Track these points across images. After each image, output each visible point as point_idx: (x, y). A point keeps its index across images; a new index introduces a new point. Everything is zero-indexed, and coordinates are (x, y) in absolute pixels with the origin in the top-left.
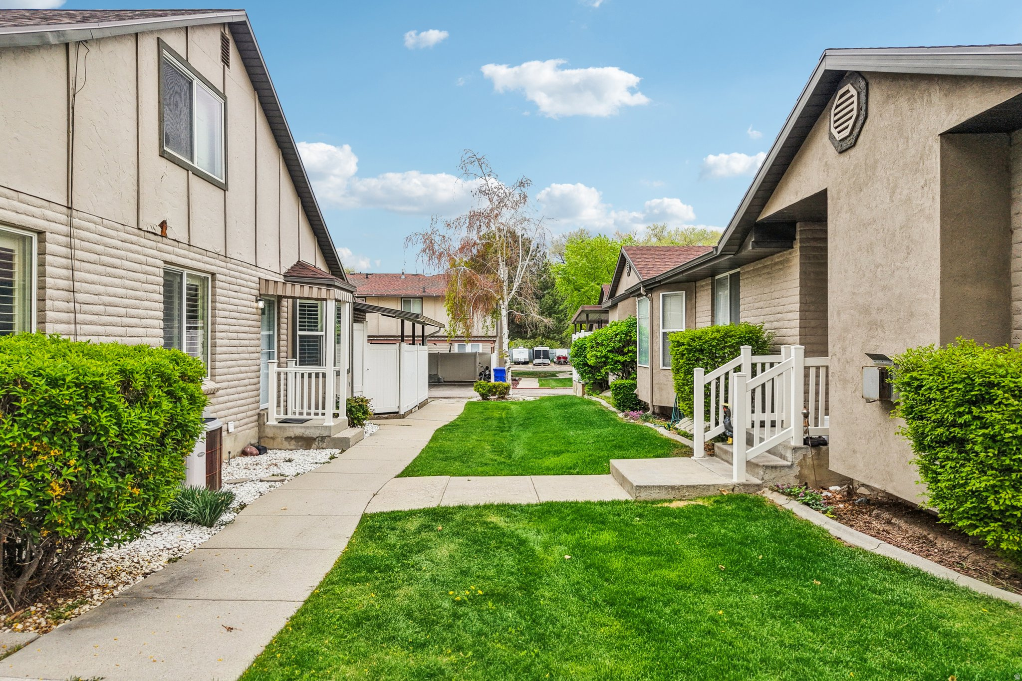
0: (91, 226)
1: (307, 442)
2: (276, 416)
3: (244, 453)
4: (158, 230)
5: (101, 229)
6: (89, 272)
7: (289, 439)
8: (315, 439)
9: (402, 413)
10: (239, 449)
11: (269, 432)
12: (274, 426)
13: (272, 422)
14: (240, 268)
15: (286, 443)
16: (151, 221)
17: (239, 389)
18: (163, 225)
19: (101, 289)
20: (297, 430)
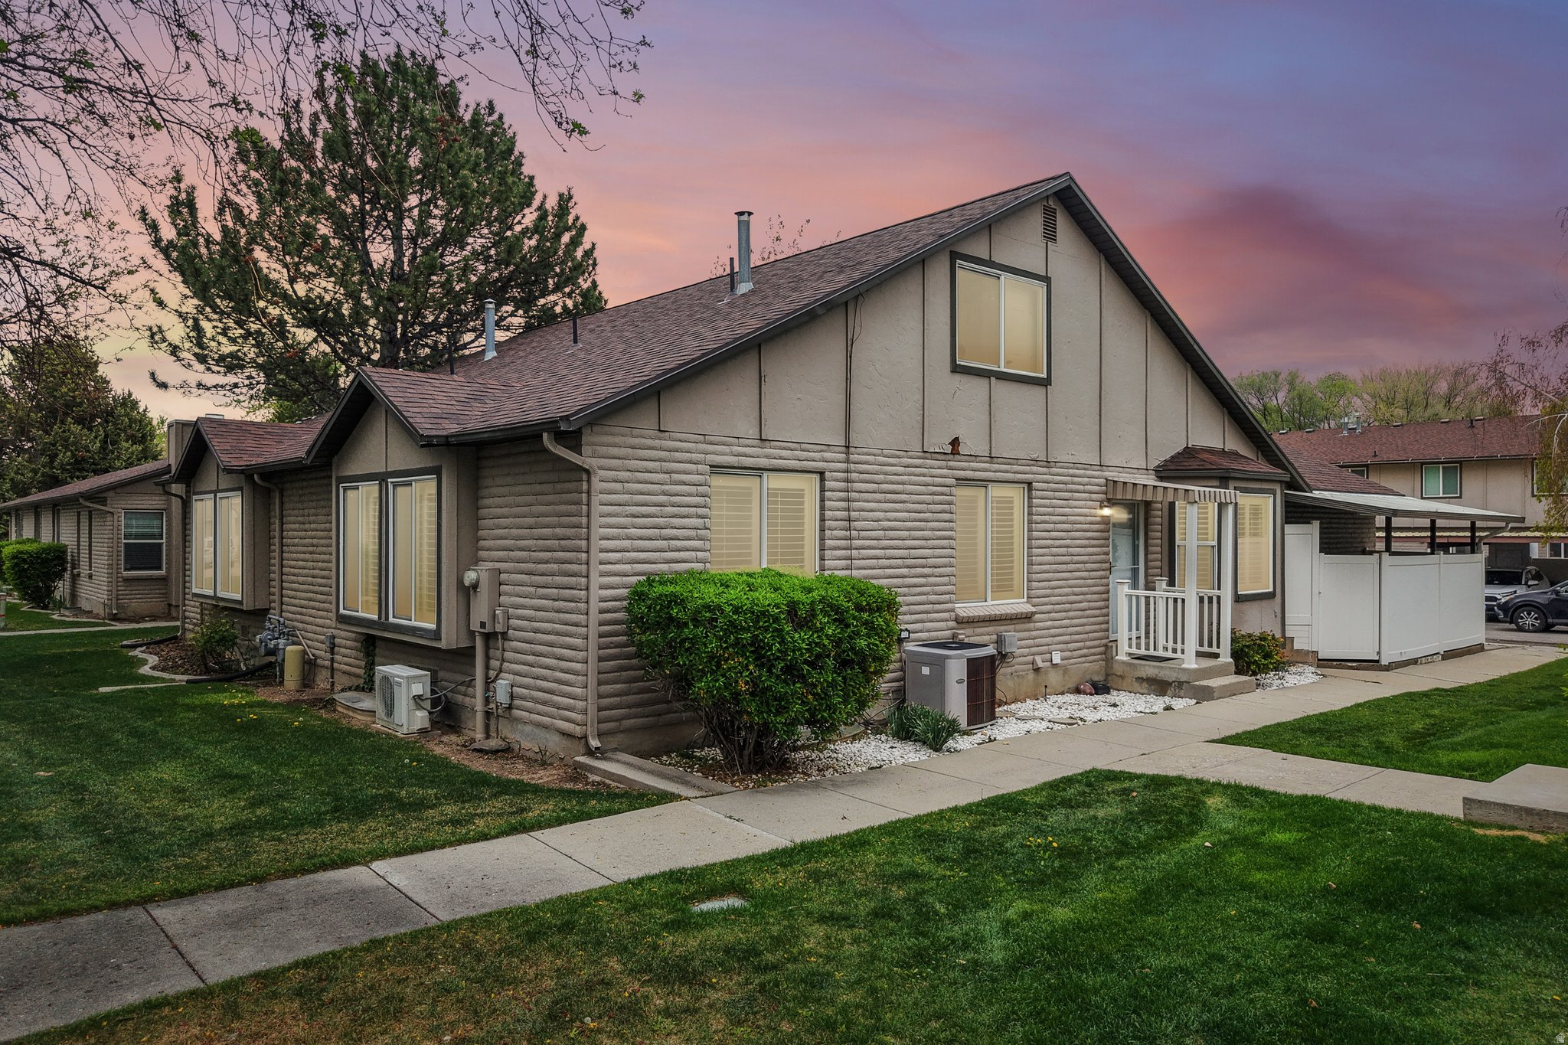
0: (871, 458)
1: (1160, 687)
2: (1126, 649)
3: (1078, 691)
4: (948, 449)
5: (881, 459)
6: (868, 501)
7: (1140, 680)
8: (1170, 684)
9: (1384, 662)
10: (1072, 685)
11: (1118, 670)
12: (1123, 663)
13: (1122, 657)
14: (1071, 471)
15: (1136, 685)
16: (939, 441)
17: (1071, 614)
18: (955, 442)
19: (881, 515)
20: (1150, 670)
